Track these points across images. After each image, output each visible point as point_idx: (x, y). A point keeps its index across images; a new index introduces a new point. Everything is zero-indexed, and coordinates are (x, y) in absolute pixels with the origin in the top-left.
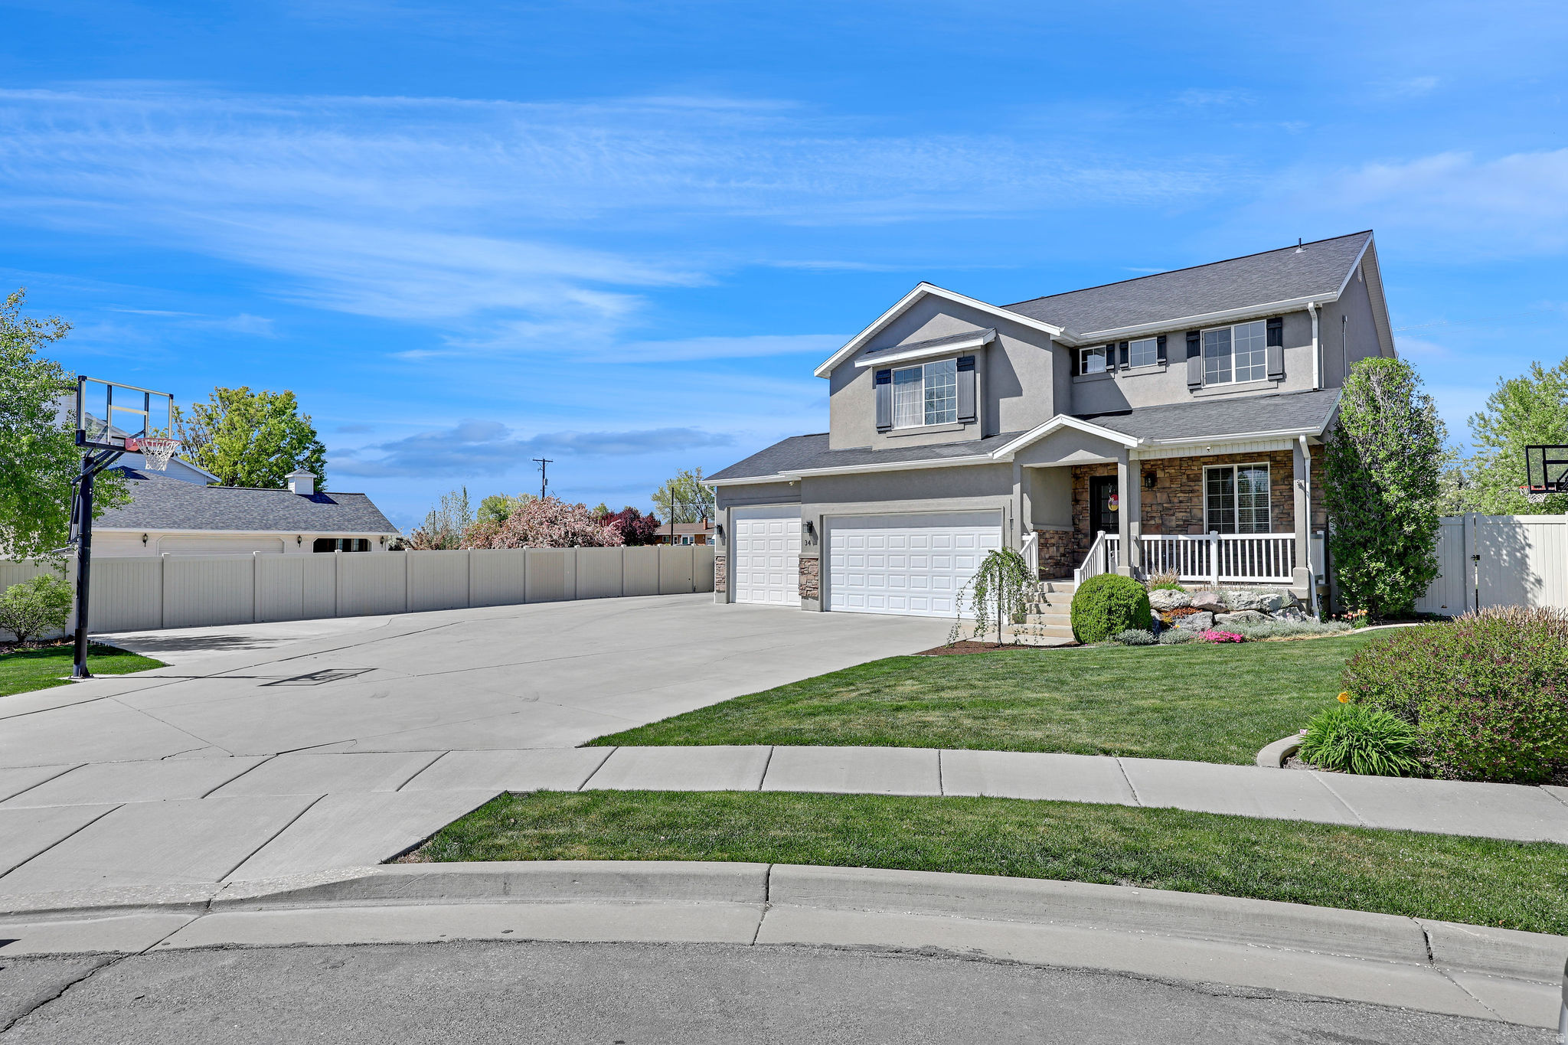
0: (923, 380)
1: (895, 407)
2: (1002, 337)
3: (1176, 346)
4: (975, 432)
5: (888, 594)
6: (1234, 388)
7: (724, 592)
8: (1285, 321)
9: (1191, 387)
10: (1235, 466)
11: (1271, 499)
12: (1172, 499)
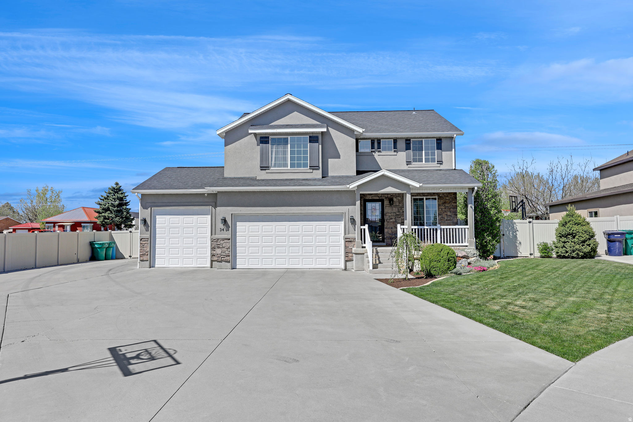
0: (289, 145)
1: (272, 157)
2: (330, 129)
3: (401, 144)
4: (318, 174)
5: (275, 257)
6: (423, 165)
7: (148, 260)
8: (443, 140)
9: (407, 163)
10: (425, 198)
11: (438, 212)
12: (400, 210)
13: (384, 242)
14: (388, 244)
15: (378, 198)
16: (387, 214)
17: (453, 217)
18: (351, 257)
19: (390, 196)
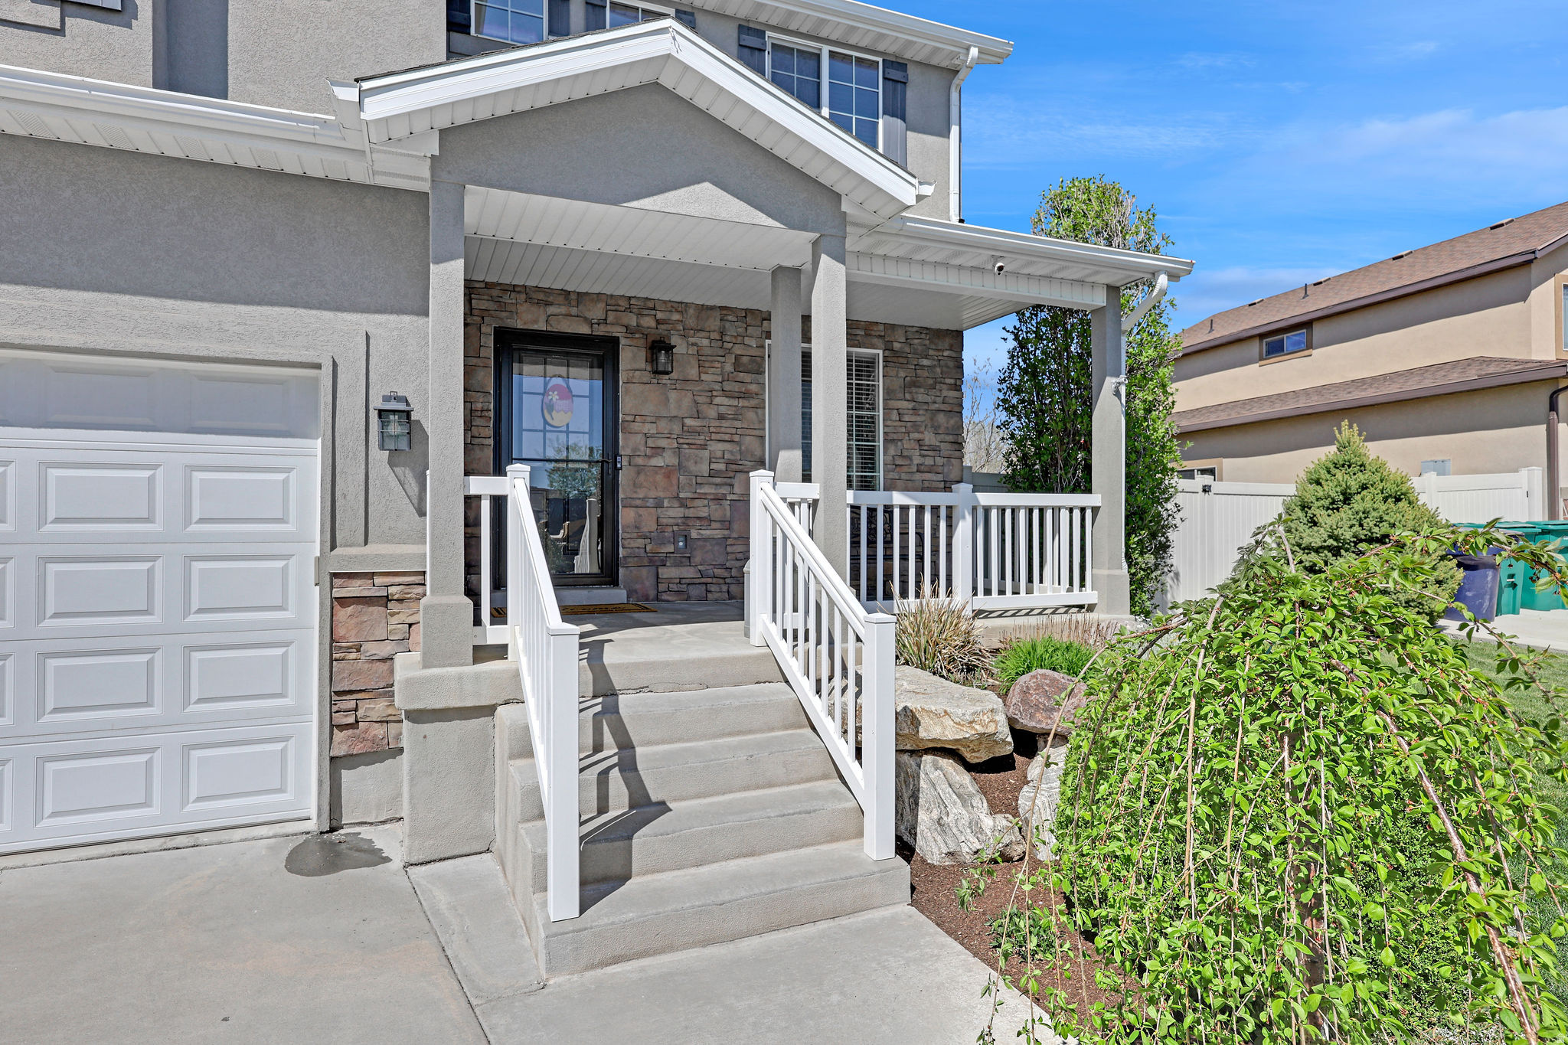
8: (911, 73)
11: (885, 426)
12: (703, 408)
13: (614, 582)
14: (636, 591)
15: (585, 329)
16: (636, 426)
17: (947, 453)
18: (379, 731)
19: (653, 324)
